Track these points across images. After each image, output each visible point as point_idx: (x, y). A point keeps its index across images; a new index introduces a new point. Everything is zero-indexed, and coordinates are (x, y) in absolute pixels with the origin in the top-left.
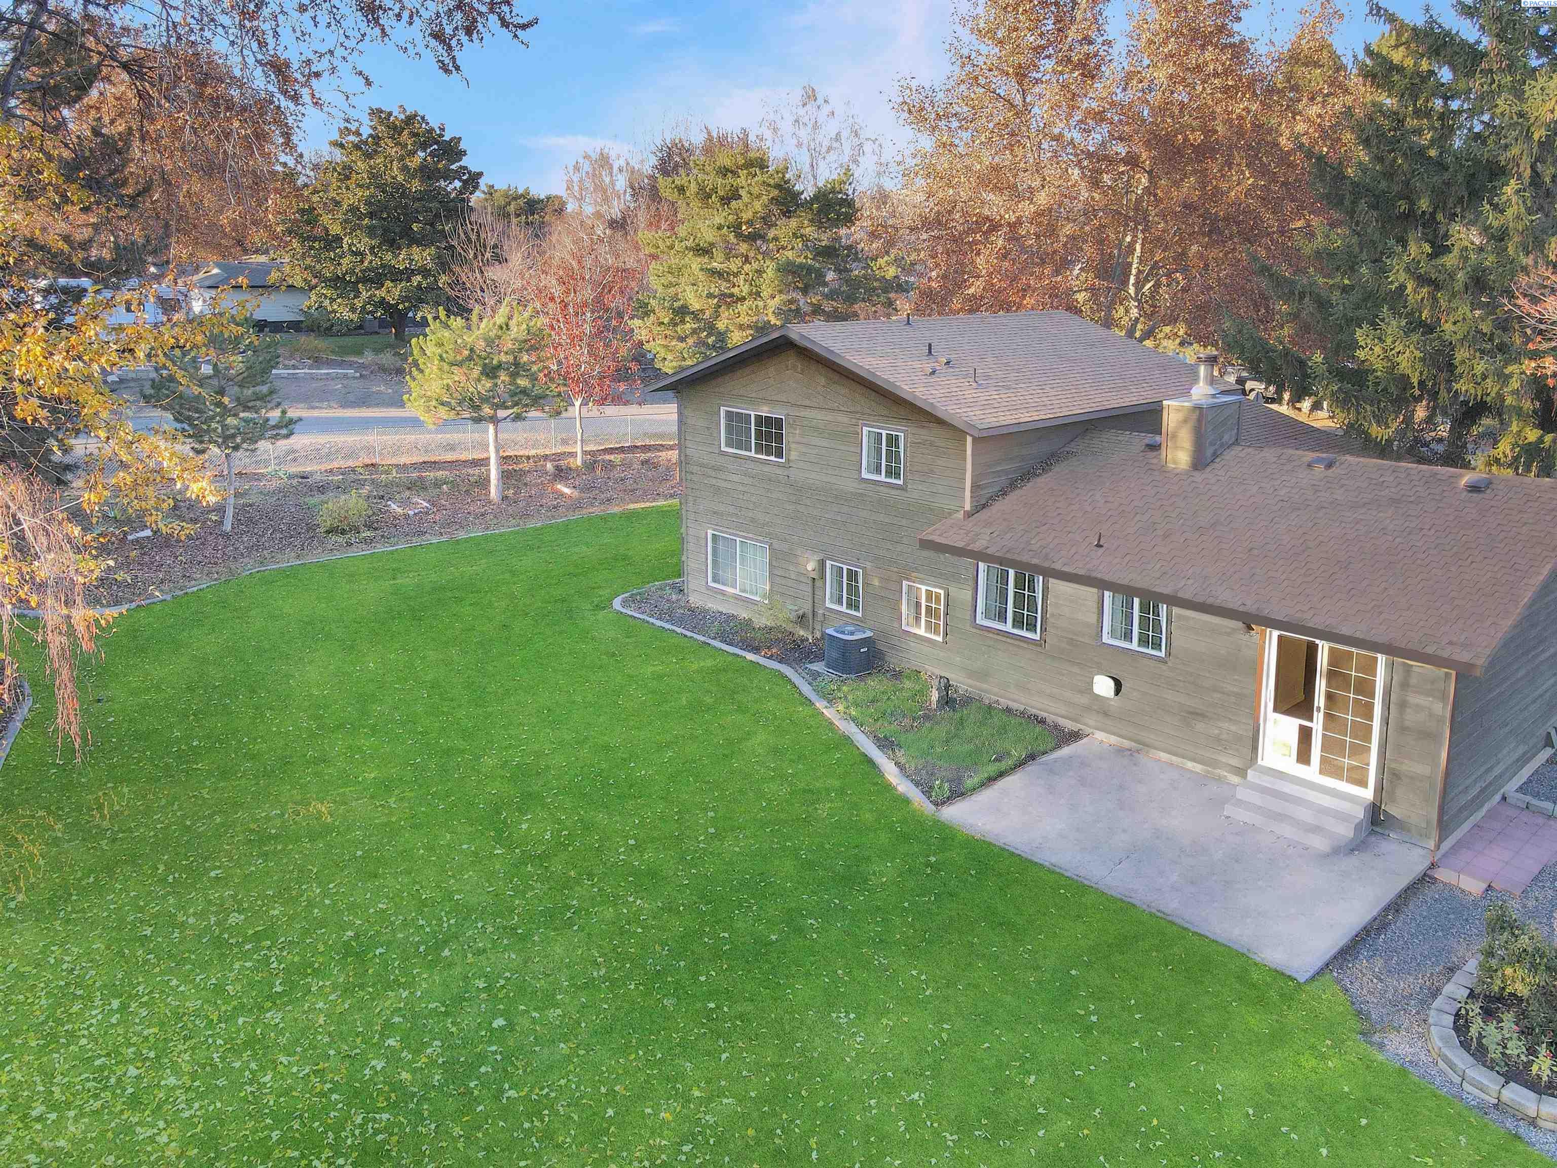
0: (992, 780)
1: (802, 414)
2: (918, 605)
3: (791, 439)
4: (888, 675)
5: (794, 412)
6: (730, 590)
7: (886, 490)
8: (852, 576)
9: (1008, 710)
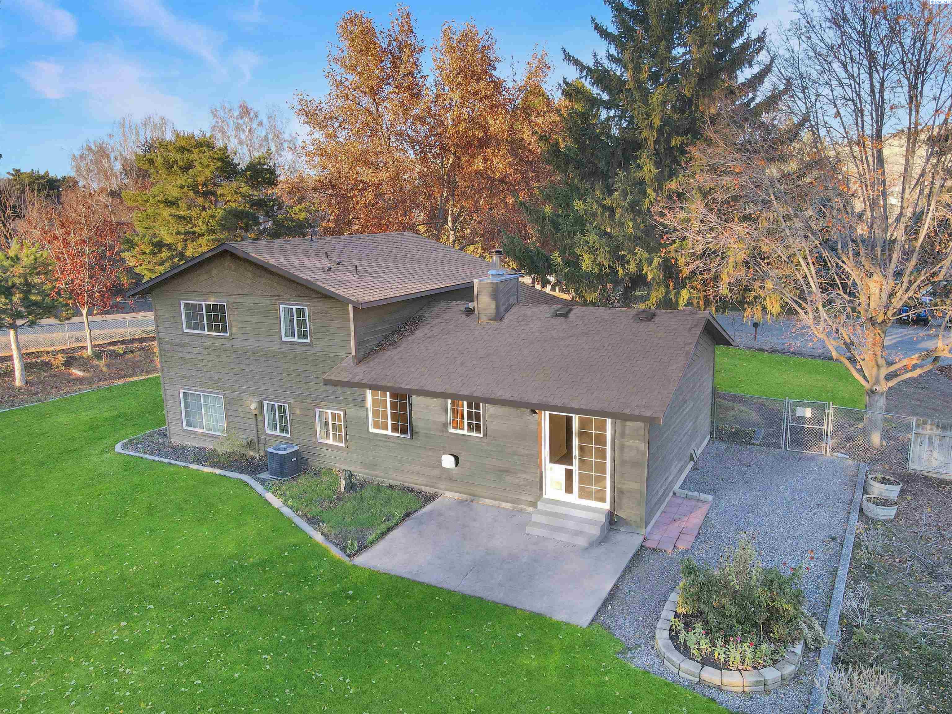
0: (384, 534)
1: (238, 300)
2: (327, 424)
3: (231, 319)
4: (311, 474)
5: (232, 299)
6: (199, 430)
7: (299, 348)
8: (282, 409)
9: (390, 487)
